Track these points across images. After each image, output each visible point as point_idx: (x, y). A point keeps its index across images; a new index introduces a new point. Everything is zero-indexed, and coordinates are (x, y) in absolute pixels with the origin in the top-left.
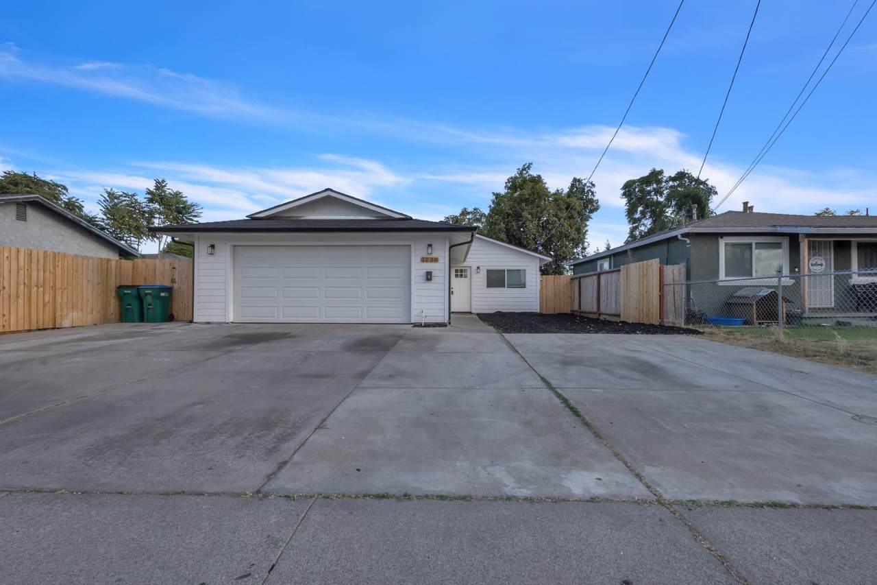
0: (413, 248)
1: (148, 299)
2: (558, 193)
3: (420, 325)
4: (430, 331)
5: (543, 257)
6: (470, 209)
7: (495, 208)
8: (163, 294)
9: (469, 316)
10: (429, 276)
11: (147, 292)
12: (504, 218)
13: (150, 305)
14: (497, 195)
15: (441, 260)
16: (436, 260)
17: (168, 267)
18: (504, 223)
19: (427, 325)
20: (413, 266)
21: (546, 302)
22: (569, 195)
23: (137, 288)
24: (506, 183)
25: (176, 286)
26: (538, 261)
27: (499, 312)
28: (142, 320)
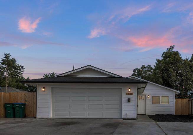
0: (123, 89)
1: (17, 109)
2: (186, 60)
3: (126, 119)
4: (130, 121)
5: (176, 91)
6: (146, 66)
7: (156, 66)
8: (23, 107)
9: (145, 116)
10: (129, 100)
11: (17, 106)
12: (161, 71)
13: (18, 111)
14: (158, 60)
15: (134, 94)
16: (132, 94)
17: (23, 96)
18: (161, 74)
19: (128, 119)
20: (123, 96)
21: (178, 110)
22: (191, 61)
23: (13, 104)
24: (162, 55)
25: (27, 103)
26: (174, 93)
27: (157, 114)
28: (14, 116)
